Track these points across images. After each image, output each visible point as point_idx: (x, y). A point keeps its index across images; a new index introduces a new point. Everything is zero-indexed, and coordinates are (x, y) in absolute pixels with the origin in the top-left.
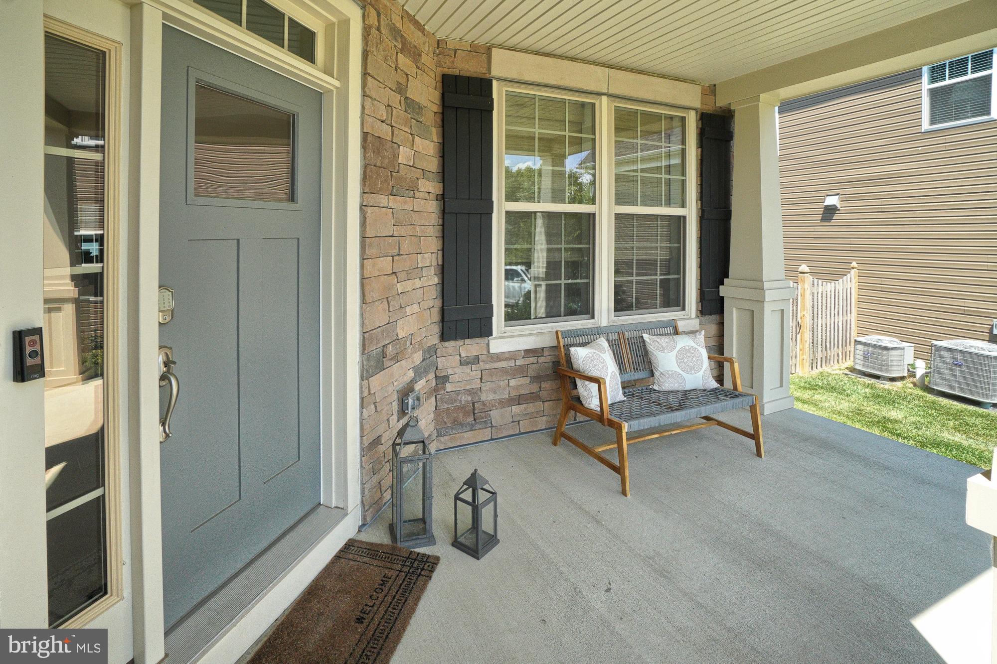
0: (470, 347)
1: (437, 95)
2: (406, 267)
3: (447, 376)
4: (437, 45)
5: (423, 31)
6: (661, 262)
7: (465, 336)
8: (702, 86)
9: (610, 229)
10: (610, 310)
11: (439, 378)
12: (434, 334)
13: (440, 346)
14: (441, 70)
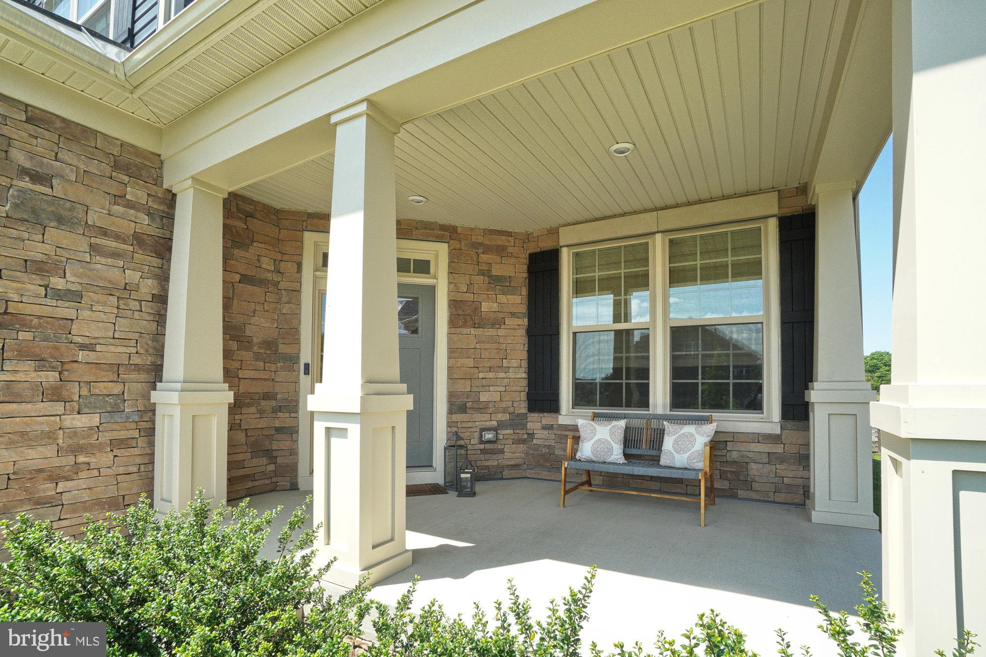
0: (547, 419)
1: (525, 267)
2: (488, 365)
3: (533, 433)
4: (528, 237)
5: (509, 234)
6: (733, 366)
7: (542, 410)
8: (779, 191)
9: (665, 338)
10: (664, 405)
11: (528, 434)
12: (522, 407)
13: (528, 415)
14: (528, 252)
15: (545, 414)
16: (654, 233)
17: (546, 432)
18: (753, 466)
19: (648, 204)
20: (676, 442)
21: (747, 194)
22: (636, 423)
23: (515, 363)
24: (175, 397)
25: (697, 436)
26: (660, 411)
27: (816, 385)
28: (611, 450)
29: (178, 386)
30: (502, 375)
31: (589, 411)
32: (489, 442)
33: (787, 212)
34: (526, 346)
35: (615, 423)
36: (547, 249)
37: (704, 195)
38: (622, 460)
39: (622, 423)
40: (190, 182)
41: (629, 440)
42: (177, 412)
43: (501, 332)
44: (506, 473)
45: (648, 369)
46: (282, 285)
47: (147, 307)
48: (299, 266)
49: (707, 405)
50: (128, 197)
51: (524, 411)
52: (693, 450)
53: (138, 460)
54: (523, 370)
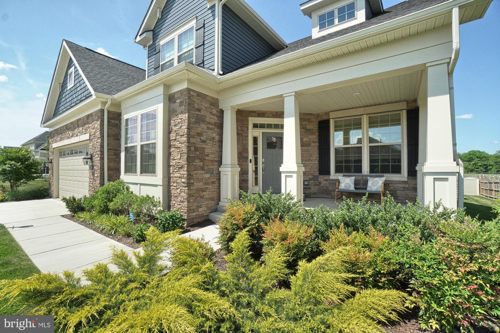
0: (326, 177)
1: (317, 126)
2: (305, 159)
3: (321, 182)
4: (318, 115)
5: (312, 114)
6: (391, 159)
7: (324, 174)
8: (407, 101)
9: (367, 150)
10: (367, 172)
11: (319, 183)
12: (317, 173)
13: (319, 176)
14: (318, 120)
15: (325, 176)
16: (363, 115)
17: (326, 182)
18: (398, 192)
19: (361, 105)
20: (372, 183)
21: (396, 102)
22: (358, 178)
23: (314, 158)
24: (230, 169)
25: (379, 181)
26: (366, 174)
27: (418, 164)
28: (350, 186)
29: (230, 166)
30: (310, 163)
31: (342, 174)
32: (307, 185)
33: (410, 108)
34: (318, 152)
35: (351, 178)
36: (325, 119)
37: (381, 102)
38: (354, 189)
39: (354, 178)
40: (230, 107)
41: (356, 183)
42: (229, 174)
43: (309, 148)
44: (312, 196)
45: (361, 160)
46: (243, 135)
47: (217, 143)
48: (248, 128)
49: (382, 172)
50: (213, 112)
51: (318, 175)
52: (379, 185)
53: (216, 187)
54: (317, 161)
